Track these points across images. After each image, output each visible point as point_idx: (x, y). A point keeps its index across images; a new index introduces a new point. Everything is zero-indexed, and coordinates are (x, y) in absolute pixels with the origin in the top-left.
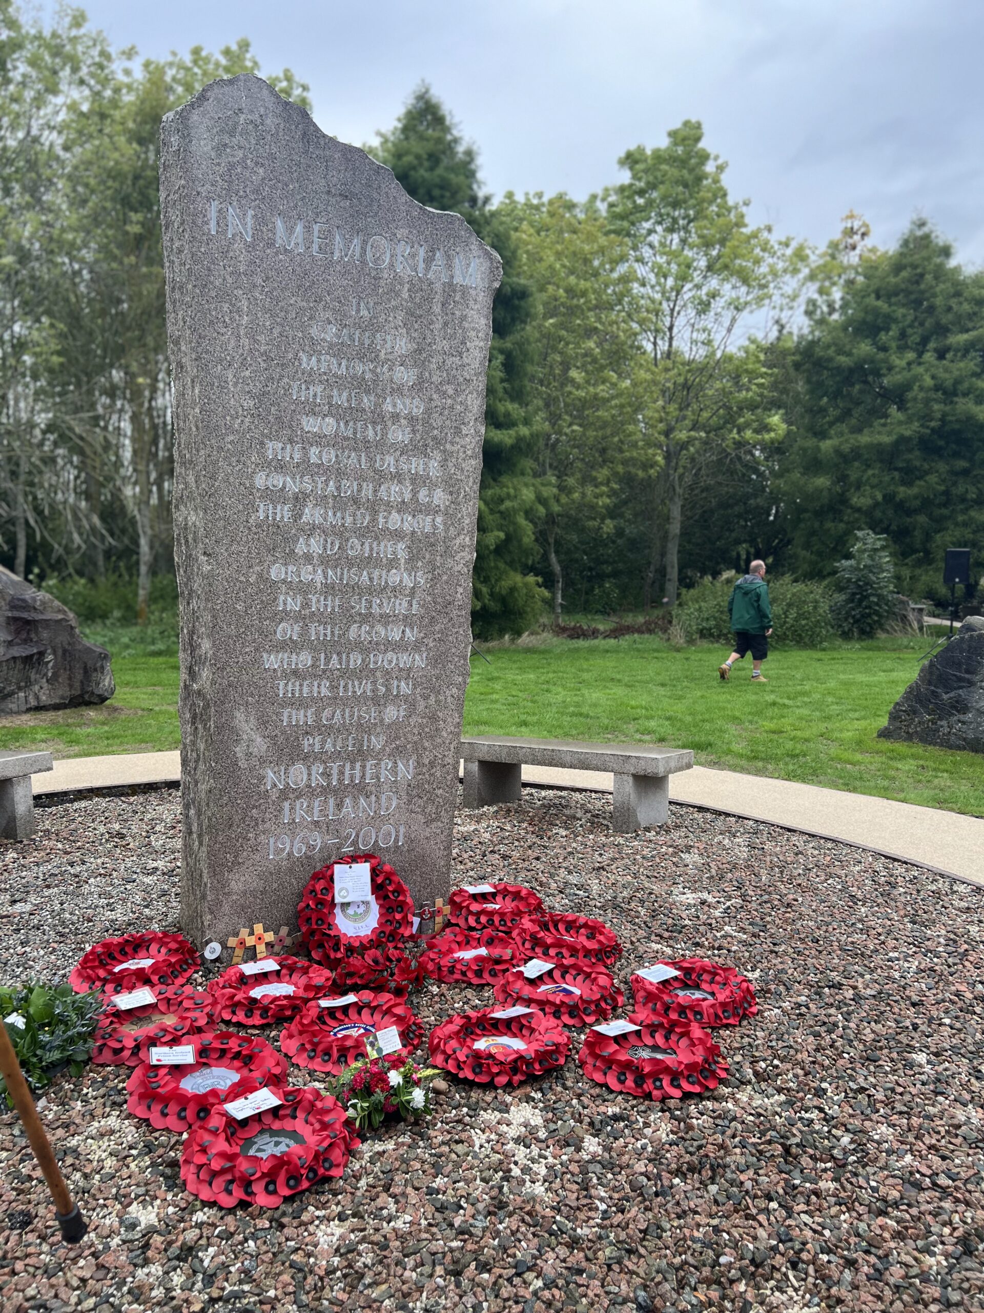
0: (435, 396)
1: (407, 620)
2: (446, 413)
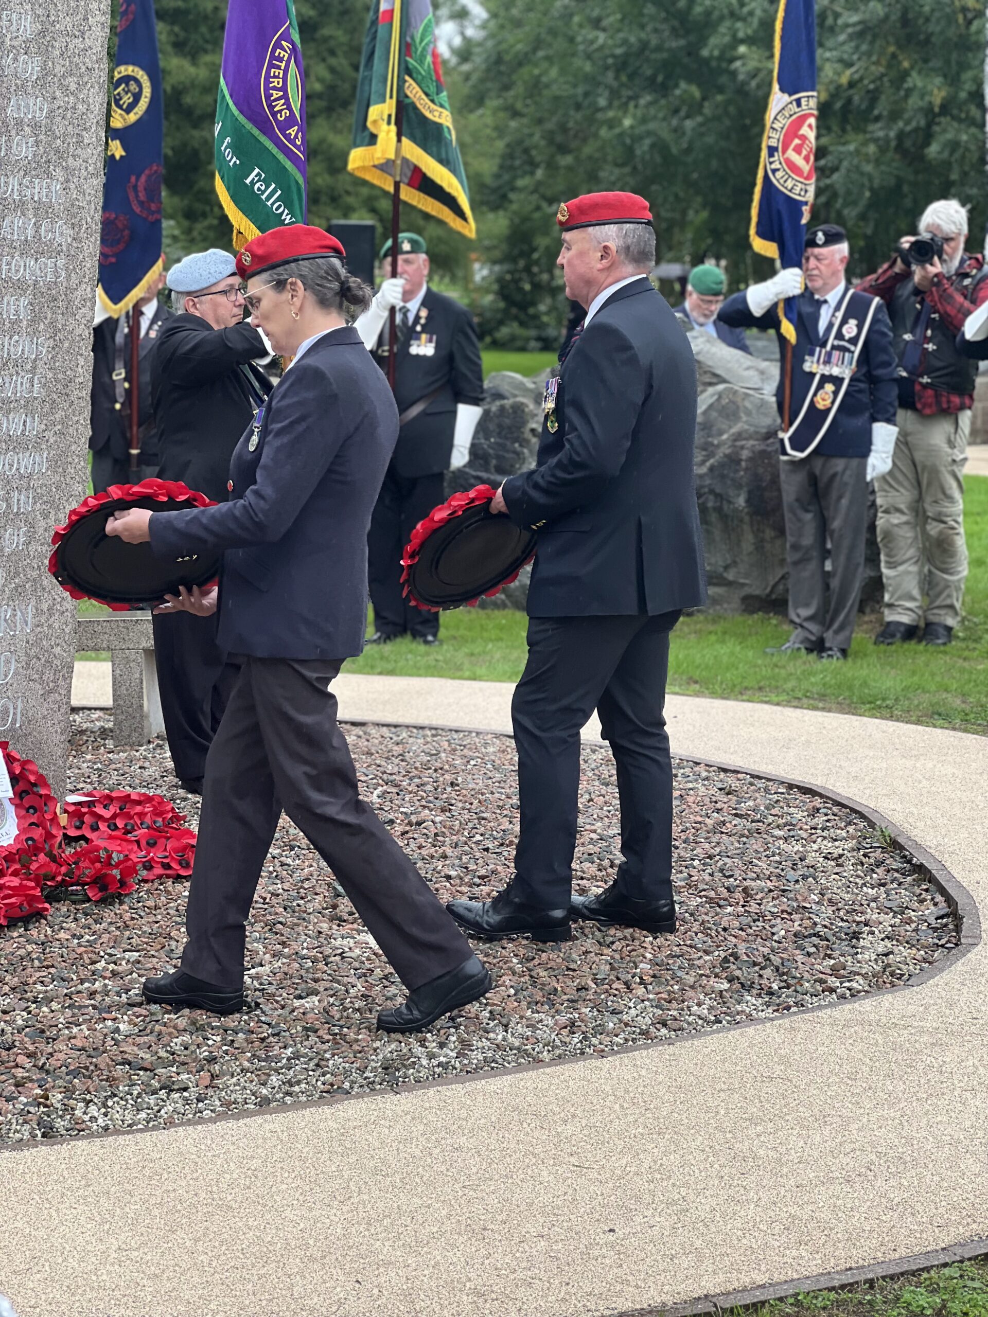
0: (58, 94)
1: (28, 406)
2: (69, 116)
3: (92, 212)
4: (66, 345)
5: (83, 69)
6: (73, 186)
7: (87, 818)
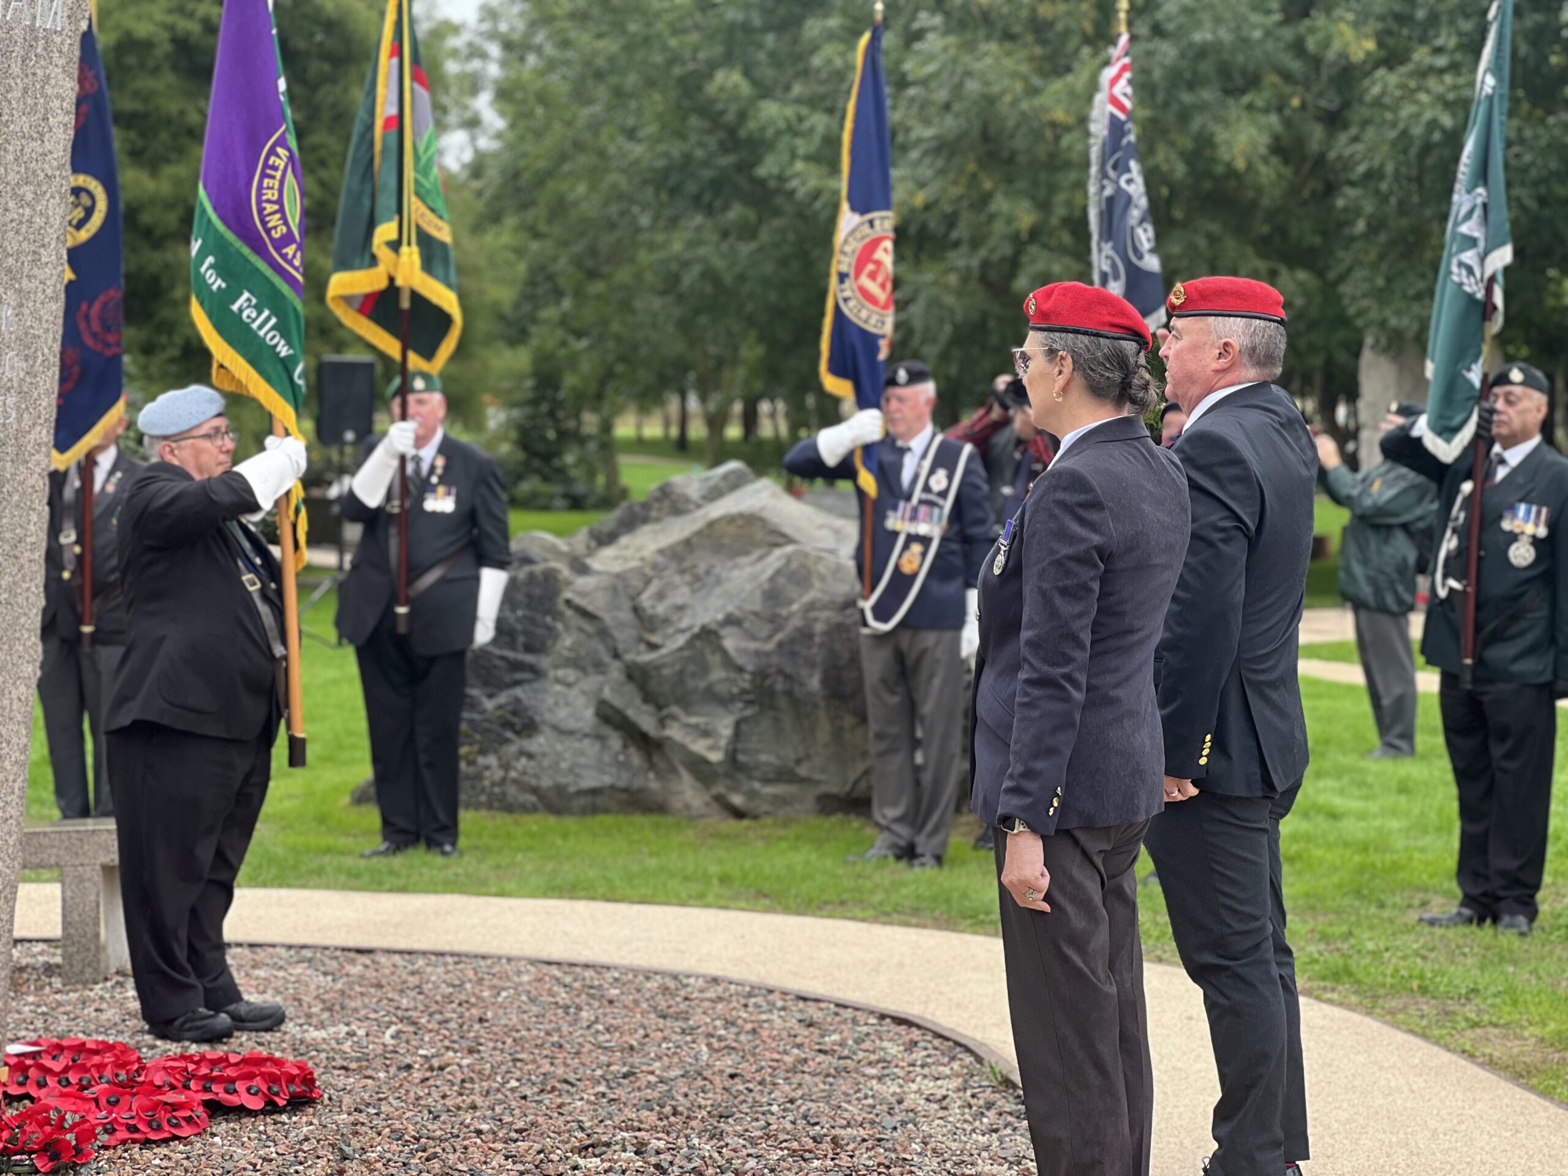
2: (23, 230)
3: (50, 342)
4: (16, 498)
5: (42, 176)
6: (26, 311)
7: (32, 1072)
